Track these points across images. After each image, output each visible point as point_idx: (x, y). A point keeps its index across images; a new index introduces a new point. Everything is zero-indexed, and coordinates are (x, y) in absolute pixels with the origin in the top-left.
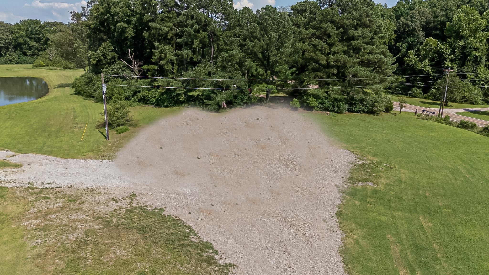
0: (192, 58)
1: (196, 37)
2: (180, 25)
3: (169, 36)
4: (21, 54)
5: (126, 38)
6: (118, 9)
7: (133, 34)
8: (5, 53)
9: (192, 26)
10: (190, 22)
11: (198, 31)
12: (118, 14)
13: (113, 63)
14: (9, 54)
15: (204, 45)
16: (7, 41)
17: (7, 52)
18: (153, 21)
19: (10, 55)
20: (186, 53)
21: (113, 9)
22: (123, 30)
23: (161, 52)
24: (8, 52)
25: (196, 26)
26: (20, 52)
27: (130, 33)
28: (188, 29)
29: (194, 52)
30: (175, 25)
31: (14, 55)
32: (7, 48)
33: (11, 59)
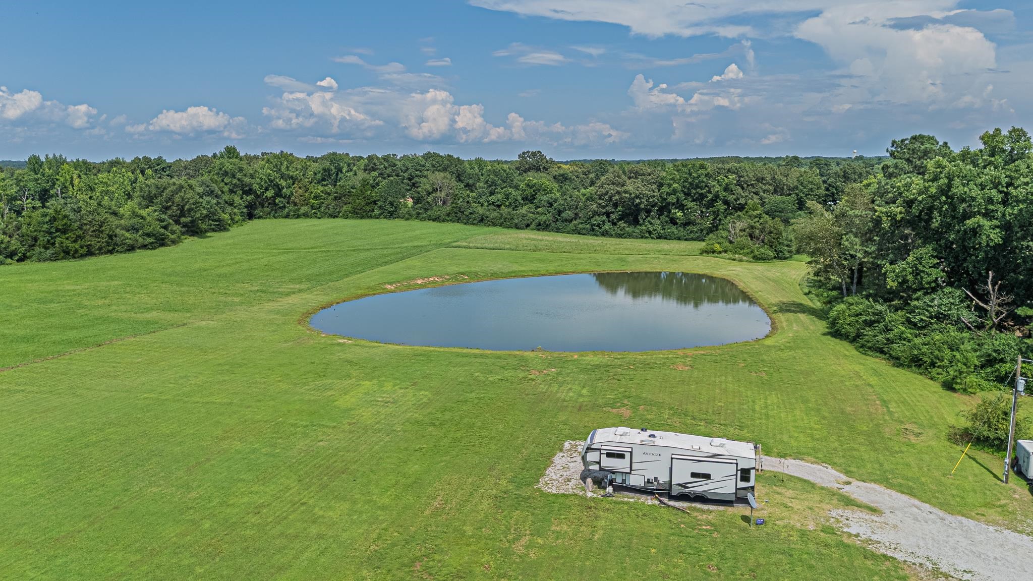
4: (667, 222)
5: (978, 247)
6: (971, 191)
8: (644, 220)
12: (970, 200)
13: (936, 291)
14: (649, 222)
16: (651, 200)
17: (647, 217)
19: (651, 224)
21: (958, 189)
24: (649, 218)
26: (667, 219)
27: (992, 235)
31: (656, 224)
32: (648, 212)
33: (651, 229)
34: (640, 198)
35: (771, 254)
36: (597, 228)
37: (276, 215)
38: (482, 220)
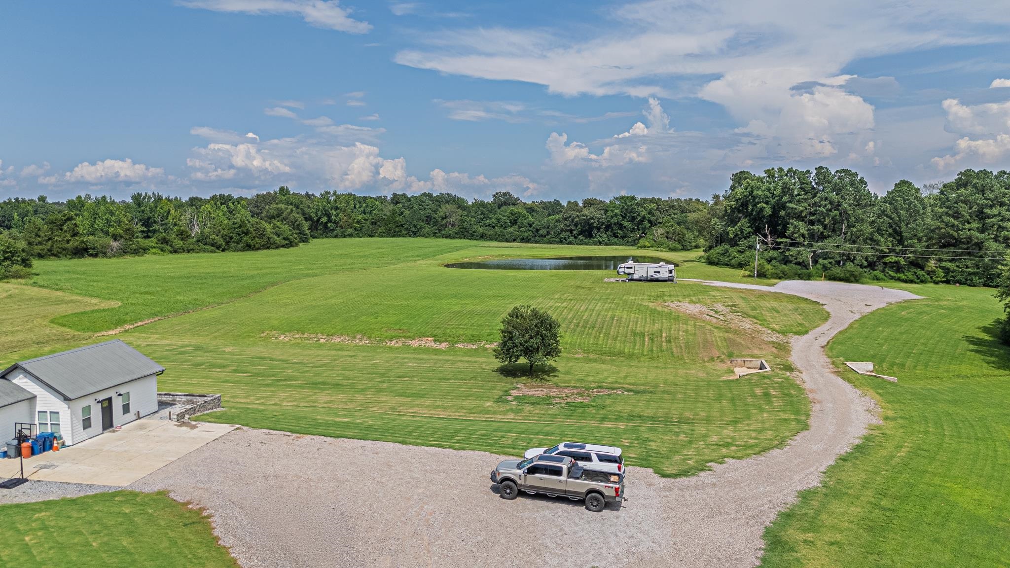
0: (822, 233)
1: (828, 215)
2: (815, 204)
3: (803, 214)
4: (611, 236)
5: (764, 217)
6: (760, 193)
7: (770, 213)
8: (596, 234)
9: (825, 206)
10: (823, 203)
11: (830, 210)
12: (760, 197)
13: (748, 237)
14: (599, 235)
15: (835, 221)
16: (601, 220)
18: (790, 202)
19: (601, 237)
20: (817, 228)
21: (755, 192)
22: (762, 209)
23: (796, 227)
24: (599, 233)
25: (829, 206)
26: (611, 234)
27: (768, 211)
28: (821, 209)
29: (825, 227)
30: (809, 205)
31: (604, 237)
32: (599, 229)
33: (601, 240)
34: (594, 219)
35: (679, 247)
36: (564, 240)
37: (328, 235)
38: (482, 237)
